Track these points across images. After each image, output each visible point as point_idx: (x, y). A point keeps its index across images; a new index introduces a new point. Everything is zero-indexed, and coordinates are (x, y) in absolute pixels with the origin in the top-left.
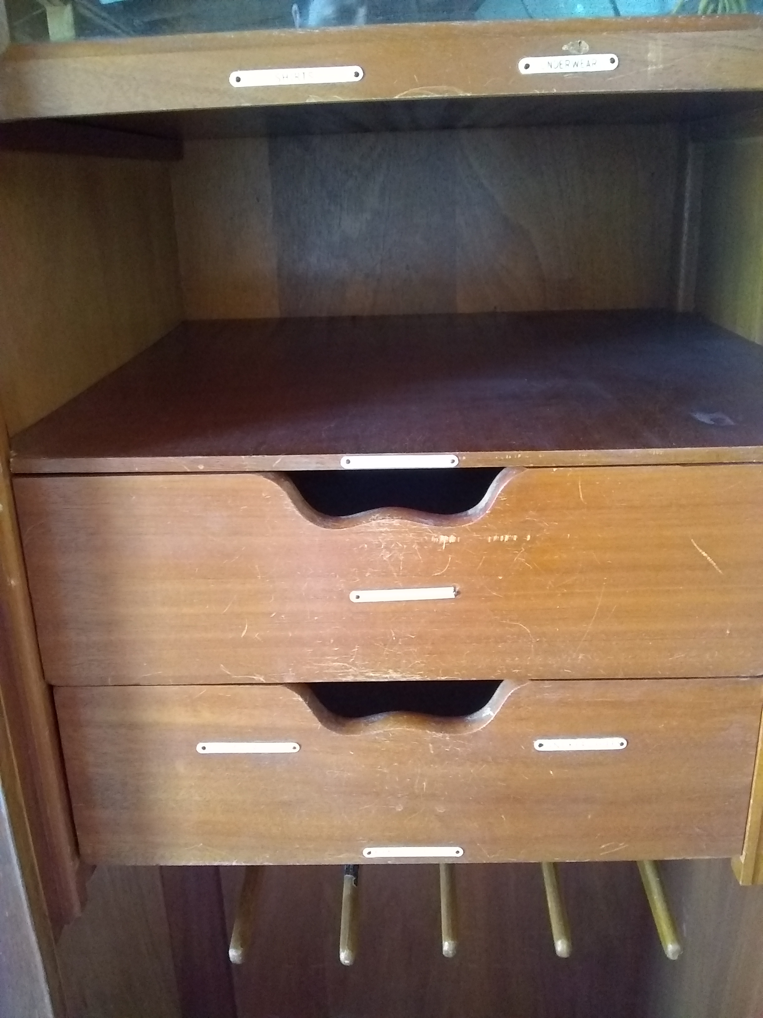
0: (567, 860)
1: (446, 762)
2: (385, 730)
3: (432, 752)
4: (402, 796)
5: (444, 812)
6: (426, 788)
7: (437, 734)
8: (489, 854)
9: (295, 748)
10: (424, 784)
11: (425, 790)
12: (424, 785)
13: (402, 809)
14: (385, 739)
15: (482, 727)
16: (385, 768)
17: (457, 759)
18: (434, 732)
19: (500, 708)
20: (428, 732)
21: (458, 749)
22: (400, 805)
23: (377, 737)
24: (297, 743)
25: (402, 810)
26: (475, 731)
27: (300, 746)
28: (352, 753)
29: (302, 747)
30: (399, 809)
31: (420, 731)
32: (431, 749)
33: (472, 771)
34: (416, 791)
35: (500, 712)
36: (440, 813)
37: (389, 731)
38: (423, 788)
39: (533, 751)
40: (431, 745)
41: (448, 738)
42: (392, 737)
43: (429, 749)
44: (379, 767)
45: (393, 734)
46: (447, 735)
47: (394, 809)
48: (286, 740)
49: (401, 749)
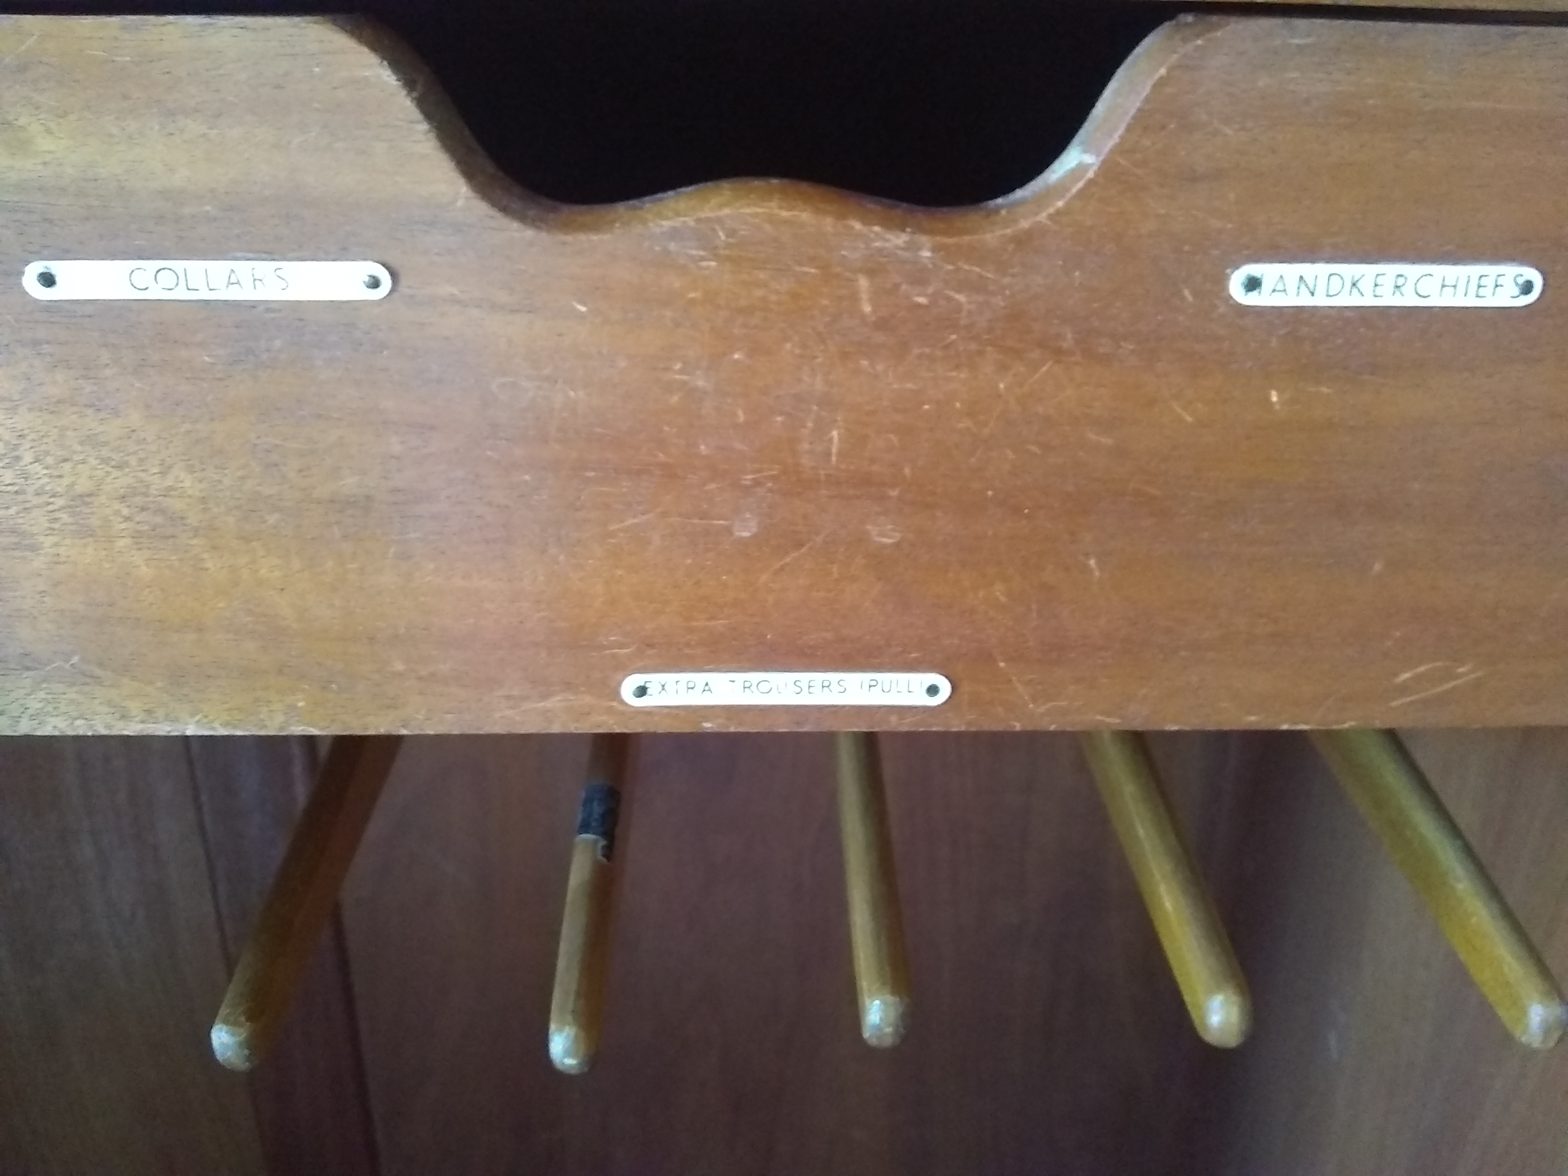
0: (1285, 722)
1: (916, 351)
2: (703, 215)
3: (867, 309)
4: (757, 483)
5: (897, 545)
6: (840, 454)
7: (889, 236)
8: (1034, 700)
9: (375, 283)
10: (835, 433)
11: (834, 459)
12: (831, 440)
13: (755, 530)
14: (701, 253)
15: (1051, 210)
16: (698, 372)
17: (954, 337)
18: (877, 229)
19: (1121, 131)
20: (858, 226)
21: (961, 298)
22: (748, 516)
23: (672, 246)
24: (384, 265)
25: (755, 536)
26: (1024, 224)
27: (394, 275)
28: (583, 309)
29: (403, 282)
30: (746, 530)
31: (828, 223)
32: (864, 296)
33: (1002, 386)
34: (806, 461)
35: (1120, 150)
36: (884, 546)
37: (719, 220)
38: (829, 454)
39: (1222, 309)
40: (863, 282)
41: (926, 254)
42: (729, 246)
43: (854, 298)
44: (678, 366)
45: (731, 233)
46: (924, 239)
47: (729, 530)
48: (343, 253)
49: (759, 293)
